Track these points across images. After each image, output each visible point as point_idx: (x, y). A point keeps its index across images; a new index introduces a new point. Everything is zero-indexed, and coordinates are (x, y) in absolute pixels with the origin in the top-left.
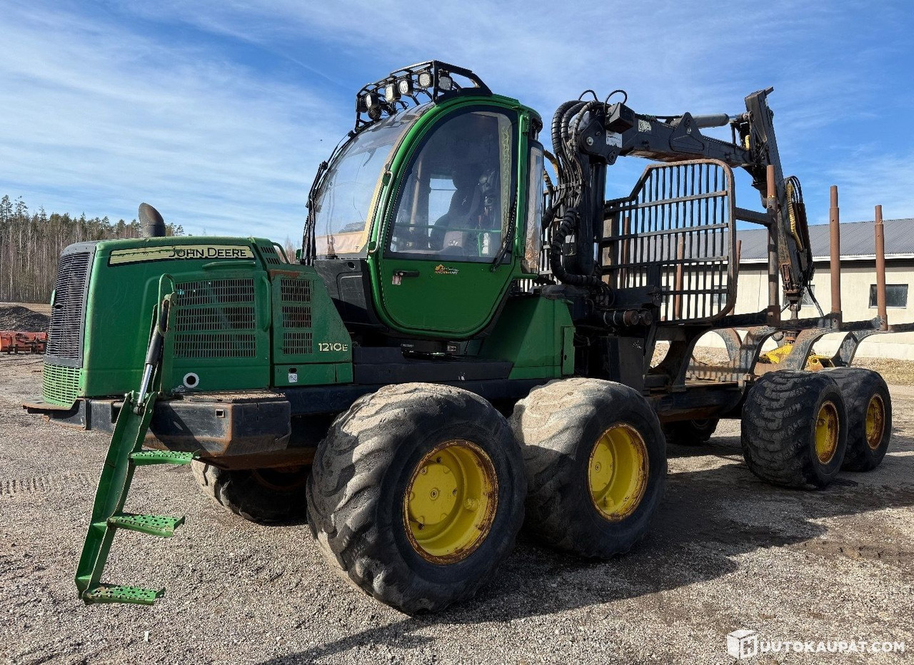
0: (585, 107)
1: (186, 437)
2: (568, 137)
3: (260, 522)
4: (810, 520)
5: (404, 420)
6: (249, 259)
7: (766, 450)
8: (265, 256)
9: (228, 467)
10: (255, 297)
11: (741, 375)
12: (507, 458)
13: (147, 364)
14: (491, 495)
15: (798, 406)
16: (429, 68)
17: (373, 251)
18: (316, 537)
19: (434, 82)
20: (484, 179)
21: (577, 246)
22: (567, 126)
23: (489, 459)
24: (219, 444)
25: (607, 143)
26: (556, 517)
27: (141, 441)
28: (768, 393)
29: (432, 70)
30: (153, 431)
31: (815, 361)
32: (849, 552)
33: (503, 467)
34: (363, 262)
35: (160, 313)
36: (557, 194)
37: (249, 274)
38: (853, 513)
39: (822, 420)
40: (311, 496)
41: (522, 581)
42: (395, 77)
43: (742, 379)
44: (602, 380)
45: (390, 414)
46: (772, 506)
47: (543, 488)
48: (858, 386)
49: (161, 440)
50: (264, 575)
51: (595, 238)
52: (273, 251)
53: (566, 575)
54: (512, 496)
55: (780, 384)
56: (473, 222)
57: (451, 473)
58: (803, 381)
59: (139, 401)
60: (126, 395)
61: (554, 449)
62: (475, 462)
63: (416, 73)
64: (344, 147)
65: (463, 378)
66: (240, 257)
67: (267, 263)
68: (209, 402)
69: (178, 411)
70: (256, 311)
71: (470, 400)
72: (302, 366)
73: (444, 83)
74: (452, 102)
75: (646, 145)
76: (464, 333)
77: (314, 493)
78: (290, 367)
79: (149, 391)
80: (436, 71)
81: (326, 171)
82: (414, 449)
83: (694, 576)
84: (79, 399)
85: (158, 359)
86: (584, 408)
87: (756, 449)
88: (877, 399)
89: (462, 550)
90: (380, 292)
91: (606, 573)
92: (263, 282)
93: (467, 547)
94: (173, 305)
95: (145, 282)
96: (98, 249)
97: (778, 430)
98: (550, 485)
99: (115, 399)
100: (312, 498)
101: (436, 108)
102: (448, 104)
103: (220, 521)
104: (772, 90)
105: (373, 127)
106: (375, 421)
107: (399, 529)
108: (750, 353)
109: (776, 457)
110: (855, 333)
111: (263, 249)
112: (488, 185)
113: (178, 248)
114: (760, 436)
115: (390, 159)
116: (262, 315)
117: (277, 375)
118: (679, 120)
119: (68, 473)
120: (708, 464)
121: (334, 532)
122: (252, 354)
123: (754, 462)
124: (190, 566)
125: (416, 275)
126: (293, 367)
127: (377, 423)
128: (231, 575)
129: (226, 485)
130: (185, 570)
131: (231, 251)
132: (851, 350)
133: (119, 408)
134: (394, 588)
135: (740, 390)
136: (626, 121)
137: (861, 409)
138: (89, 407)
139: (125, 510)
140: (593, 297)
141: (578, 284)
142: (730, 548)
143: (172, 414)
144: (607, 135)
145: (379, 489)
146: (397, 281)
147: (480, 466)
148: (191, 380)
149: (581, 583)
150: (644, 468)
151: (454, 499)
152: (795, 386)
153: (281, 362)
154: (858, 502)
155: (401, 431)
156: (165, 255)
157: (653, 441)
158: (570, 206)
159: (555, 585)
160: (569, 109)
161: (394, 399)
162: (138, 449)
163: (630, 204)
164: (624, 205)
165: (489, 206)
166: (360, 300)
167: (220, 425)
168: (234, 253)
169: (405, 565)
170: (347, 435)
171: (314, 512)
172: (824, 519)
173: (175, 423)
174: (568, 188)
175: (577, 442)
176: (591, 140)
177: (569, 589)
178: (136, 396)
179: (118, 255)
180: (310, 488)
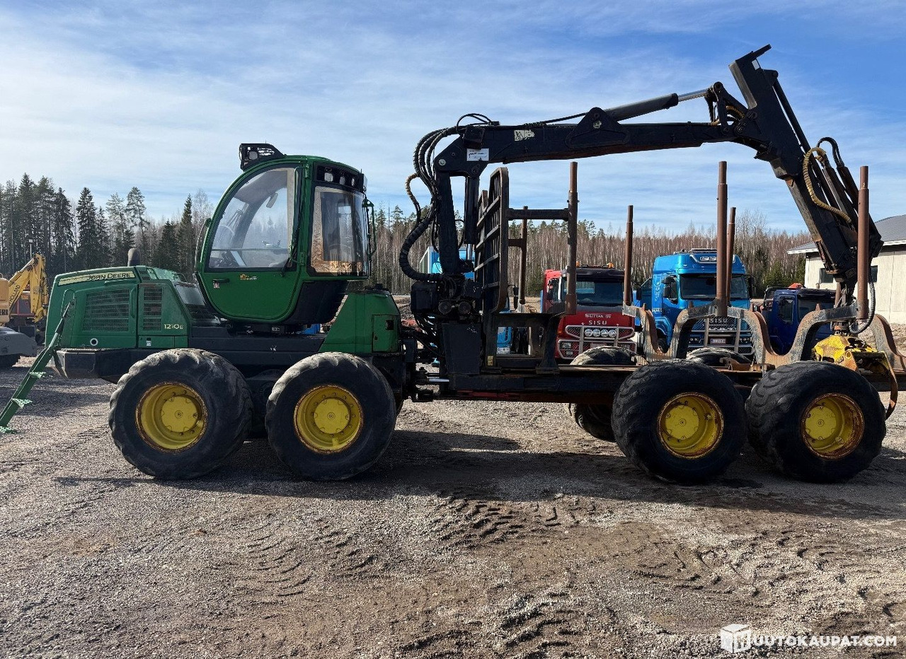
6: (131, 278)
8: (141, 275)
10: (130, 299)
23: (199, 396)
25: (468, 159)
52: (147, 272)
54: (215, 420)
65: (274, 349)
66: (126, 277)
67: (142, 279)
70: (129, 306)
72: (154, 337)
73: (253, 156)
75: (527, 152)
102: (251, 168)
111: (141, 272)
113: (92, 275)
116: (132, 309)
117: (139, 341)
122: (127, 330)
125: (227, 281)
126: (149, 337)
144: (468, 153)
146: (216, 286)
148: (94, 342)
153: (142, 334)
156: (85, 279)
168: (122, 276)
176: (443, 161)
179: (63, 281)
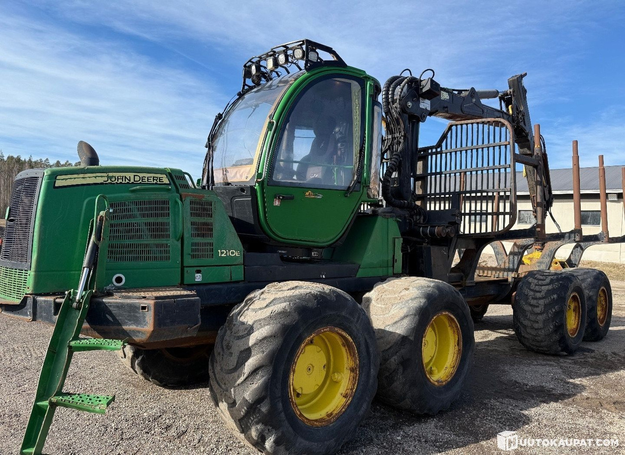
0: (406, 80)
1: (116, 327)
2: (394, 101)
3: (165, 386)
4: (571, 381)
5: (290, 312)
6: (165, 184)
7: (532, 328)
8: (178, 182)
9: (145, 348)
10: (170, 214)
11: (510, 273)
12: (366, 341)
13: (84, 268)
14: (352, 370)
15: (555, 296)
16: (301, 45)
17: (260, 180)
18: (217, 405)
19: (305, 55)
20: (337, 129)
21: (400, 180)
22: (393, 94)
23: (351, 340)
24: (143, 333)
25: (421, 106)
26: (399, 384)
27: (79, 330)
28: (533, 286)
29: (304, 47)
30: (88, 322)
31: (556, 263)
32: (606, 406)
33: (363, 347)
34: (252, 188)
35: (96, 225)
36: (386, 142)
37: (164, 196)
38: (599, 374)
39: (569, 306)
40: (214, 372)
41: (374, 435)
42: (274, 52)
43: (510, 277)
44: (429, 279)
45: (279, 307)
46: (541, 369)
47: (388, 362)
48: (591, 282)
49: (95, 329)
50: (172, 432)
51: (412, 174)
52: (184, 178)
53: (407, 429)
54: (370, 370)
55: (541, 280)
56: (330, 160)
57: (322, 351)
58: (557, 278)
59: (77, 298)
60: (66, 292)
61: (397, 332)
62: (340, 343)
63: (291, 49)
64: (234, 103)
65: (324, 277)
66: (159, 183)
67: (179, 187)
68: (136, 298)
69: (111, 306)
70: (170, 225)
71: (338, 296)
72: (205, 268)
73: (312, 56)
74: (319, 70)
75: (446, 109)
76: (324, 242)
77: (216, 370)
78: (196, 269)
79: (85, 289)
80: (307, 48)
81: (220, 121)
82: (298, 335)
83: (501, 428)
84: (26, 295)
85: (94, 263)
86: (418, 300)
87: (525, 327)
88: (603, 290)
89: (331, 414)
90: (265, 213)
91: (436, 427)
92: (176, 202)
93: (335, 412)
94: (107, 220)
95: (84, 201)
96: (45, 174)
97: (541, 314)
98: (394, 360)
99: (57, 295)
100: (215, 375)
101: (307, 74)
102: (316, 71)
103: (134, 386)
104: (526, 74)
105: (255, 90)
106: (267, 312)
107: (286, 400)
108: (516, 258)
109: (540, 333)
110: (582, 244)
111: (176, 177)
112: (341, 133)
113: (111, 174)
114: (528, 317)
115: (272, 111)
116: (175, 227)
117: (186, 275)
118: (467, 93)
119: (15, 346)
120: (486, 336)
121: (233, 403)
122: (168, 258)
123: (524, 337)
124: (113, 425)
125: (292, 198)
126: (198, 268)
127: (268, 314)
128: (146, 433)
129: (140, 358)
130: (109, 429)
131: (152, 178)
132: (578, 255)
133: (60, 304)
134: (282, 448)
135: (510, 284)
136: (435, 91)
137: (594, 298)
138: (35, 302)
139: (64, 391)
140: (412, 216)
141: (402, 207)
142: (521, 404)
143: (105, 309)
144: (421, 101)
145: (271, 368)
146: (277, 203)
147: (344, 346)
148: (119, 280)
149: (418, 436)
150: (458, 344)
151: (324, 373)
152: (552, 281)
153: (189, 265)
154: (599, 365)
155: (287, 321)
156: (100, 180)
157: (465, 324)
158: (395, 151)
159: (399, 438)
160: (394, 81)
161: (280, 295)
162: (76, 338)
163: (436, 150)
164: (432, 151)
165: (341, 149)
166: (249, 218)
167: (145, 317)
168: (154, 180)
169: (290, 429)
170: (243, 323)
171: (217, 386)
172: (580, 379)
173: (107, 315)
174: (393, 138)
175: (415, 326)
176: (410, 104)
177: (411, 441)
178: (75, 294)
179: (62, 180)
180: (213, 366)
